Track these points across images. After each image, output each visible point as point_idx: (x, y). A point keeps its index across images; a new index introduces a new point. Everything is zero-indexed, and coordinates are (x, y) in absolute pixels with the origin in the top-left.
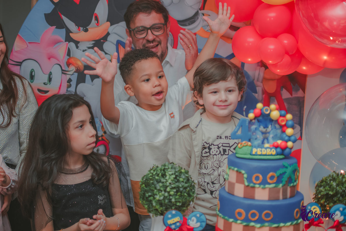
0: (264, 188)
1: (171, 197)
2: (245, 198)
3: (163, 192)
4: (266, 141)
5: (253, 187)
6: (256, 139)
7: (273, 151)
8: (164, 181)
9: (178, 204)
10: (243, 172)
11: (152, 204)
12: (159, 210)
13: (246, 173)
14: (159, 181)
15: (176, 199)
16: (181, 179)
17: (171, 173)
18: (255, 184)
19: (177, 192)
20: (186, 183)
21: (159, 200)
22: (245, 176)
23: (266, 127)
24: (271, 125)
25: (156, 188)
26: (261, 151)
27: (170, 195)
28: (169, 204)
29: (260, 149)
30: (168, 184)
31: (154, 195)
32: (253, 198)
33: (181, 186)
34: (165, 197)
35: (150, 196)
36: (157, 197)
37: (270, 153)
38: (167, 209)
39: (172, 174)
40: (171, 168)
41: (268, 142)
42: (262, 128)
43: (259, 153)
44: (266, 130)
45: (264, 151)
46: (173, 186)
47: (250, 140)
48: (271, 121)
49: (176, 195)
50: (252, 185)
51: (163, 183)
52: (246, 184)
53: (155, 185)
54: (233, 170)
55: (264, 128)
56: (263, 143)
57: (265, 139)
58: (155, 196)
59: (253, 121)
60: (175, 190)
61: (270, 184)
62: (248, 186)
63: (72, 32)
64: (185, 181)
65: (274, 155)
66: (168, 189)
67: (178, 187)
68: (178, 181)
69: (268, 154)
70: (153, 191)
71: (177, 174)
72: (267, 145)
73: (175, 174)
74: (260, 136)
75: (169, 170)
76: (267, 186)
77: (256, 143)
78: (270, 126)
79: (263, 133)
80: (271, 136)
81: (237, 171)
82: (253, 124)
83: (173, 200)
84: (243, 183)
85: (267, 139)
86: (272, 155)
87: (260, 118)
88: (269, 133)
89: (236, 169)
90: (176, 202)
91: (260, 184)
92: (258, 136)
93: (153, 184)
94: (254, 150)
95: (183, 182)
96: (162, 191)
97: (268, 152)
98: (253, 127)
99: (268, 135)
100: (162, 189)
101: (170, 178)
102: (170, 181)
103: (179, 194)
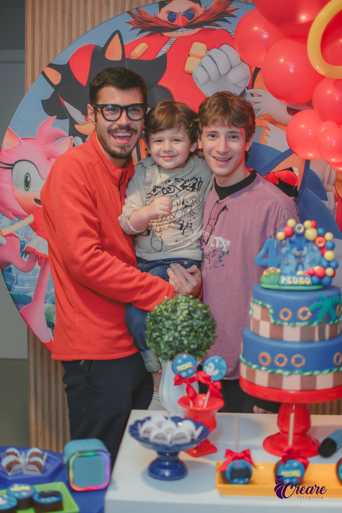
0: (294, 326)
1: (183, 338)
2: (272, 339)
3: (173, 332)
4: (300, 267)
5: (281, 326)
6: (288, 265)
7: (308, 280)
8: (175, 318)
9: (192, 346)
10: (268, 306)
11: (160, 346)
12: (169, 354)
13: (273, 307)
14: (168, 318)
15: (188, 340)
16: (196, 316)
17: (183, 308)
18: (283, 321)
19: (191, 331)
20: (203, 320)
21: (168, 342)
22: (271, 311)
23: (300, 249)
24: (308, 246)
25: (164, 327)
26: (292, 280)
27: (182, 336)
28: (181, 346)
29: (291, 277)
30: (179, 320)
31: (161, 336)
32: (280, 339)
33: (195, 324)
34: (175, 338)
35: (158, 336)
36: (166, 338)
37: (303, 283)
38: (178, 352)
39: (185, 309)
40: (185, 302)
41: (303, 269)
42: (295, 251)
43: (289, 282)
44: (301, 253)
45: (295, 280)
46: (185, 324)
47: (278, 266)
48: (308, 241)
49: (189, 336)
50: (279, 322)
51: (173, 320)
52: (272, 321)
53: (163, 323)
54: (257, 304)
55: (298, 250)
56: (297, 269)
57: (300, 264)
58: (163, 337)
59: (284, 242)
60: (188, 329)
61: (301, 321)
62: (274, 324)
63: (77, 124)
64: (201, 318)
65: (309, 285)
66: (179, 328)
67: (192, 326)
68: (192, 318)
69: (300, 283)
70: (161, 330)
71: (191, 309)
72: (300, 273)
73: (188, 309)
74: (292, 261)
75: (182, 304)
76: (298, 324)
77: (288, 269)
78: (305, 249)
79: (296, 257)
80: (307, 261)
81: (262, 305)
82: (284, 246)
83: (186, 342)
84: (268, 320)
85: (302, 265)
86: (305, 285)
87: (294, 238)
88: (304, 256)
89: (260, 303)
90: (189, 344)
91: (289, 322)
92: (290, 261)
93: (161, 321)
94: (283, 279)
95: (198, 319)
96: (171, 330)
97: (301, 281)
98: (284, 250)
99: (303, 259)
100: (171, 328)
101: (181, 314)
102: (181, 318)
103: (193, 334)
